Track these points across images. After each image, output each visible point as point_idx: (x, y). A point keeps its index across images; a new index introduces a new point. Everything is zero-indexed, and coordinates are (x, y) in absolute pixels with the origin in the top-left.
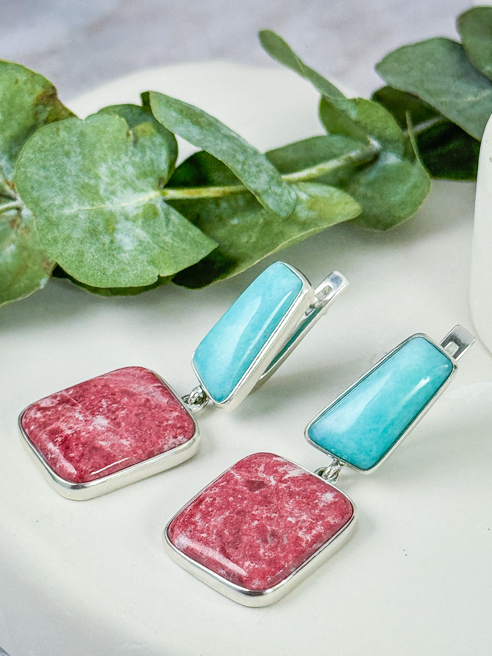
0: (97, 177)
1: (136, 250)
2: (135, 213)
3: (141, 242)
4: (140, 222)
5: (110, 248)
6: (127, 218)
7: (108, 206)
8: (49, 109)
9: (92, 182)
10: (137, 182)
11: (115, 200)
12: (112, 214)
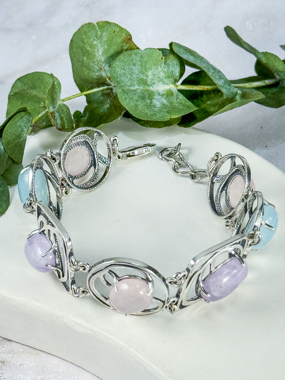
0: (147, 76)
1: (161, 107)
2: (163, 93)
3: (164, 105)
4: (165, 97)
5: (150, 105)
6: (159, 94)
7: (151, 88)
8: (128, 45)
9: (145, 78)
10: (164, 79)
11: (154, 86)
12: (152, 92)
